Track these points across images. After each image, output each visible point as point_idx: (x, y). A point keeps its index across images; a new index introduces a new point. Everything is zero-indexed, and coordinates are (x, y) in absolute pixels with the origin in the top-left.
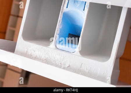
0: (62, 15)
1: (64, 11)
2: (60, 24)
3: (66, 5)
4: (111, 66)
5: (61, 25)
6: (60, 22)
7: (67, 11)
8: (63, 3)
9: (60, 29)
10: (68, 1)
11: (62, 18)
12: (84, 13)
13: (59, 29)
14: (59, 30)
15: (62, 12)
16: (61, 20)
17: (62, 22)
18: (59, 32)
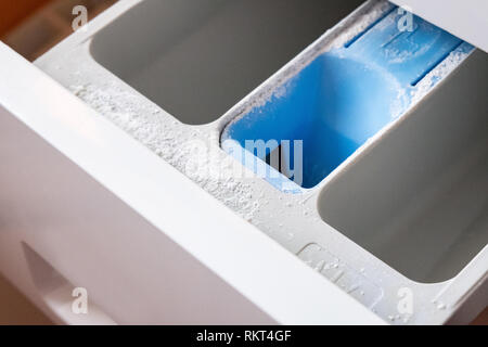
0: (313, 58)
1: (327, 49)
2: (283, 82)
3: (345, 37)
4: (444, 308)
5: (285, 85)
6: (291, 76)
7: (342, 57)
8: (340, 25)
9: (273, 97)
10: (361, 30)
11: (307, 68)
12: (412, 93)
13: (270, 96)
14: (268, 96)
15: (318, 48)
16: (297, 72)
17: (294, 81)
18: (264, 103)
